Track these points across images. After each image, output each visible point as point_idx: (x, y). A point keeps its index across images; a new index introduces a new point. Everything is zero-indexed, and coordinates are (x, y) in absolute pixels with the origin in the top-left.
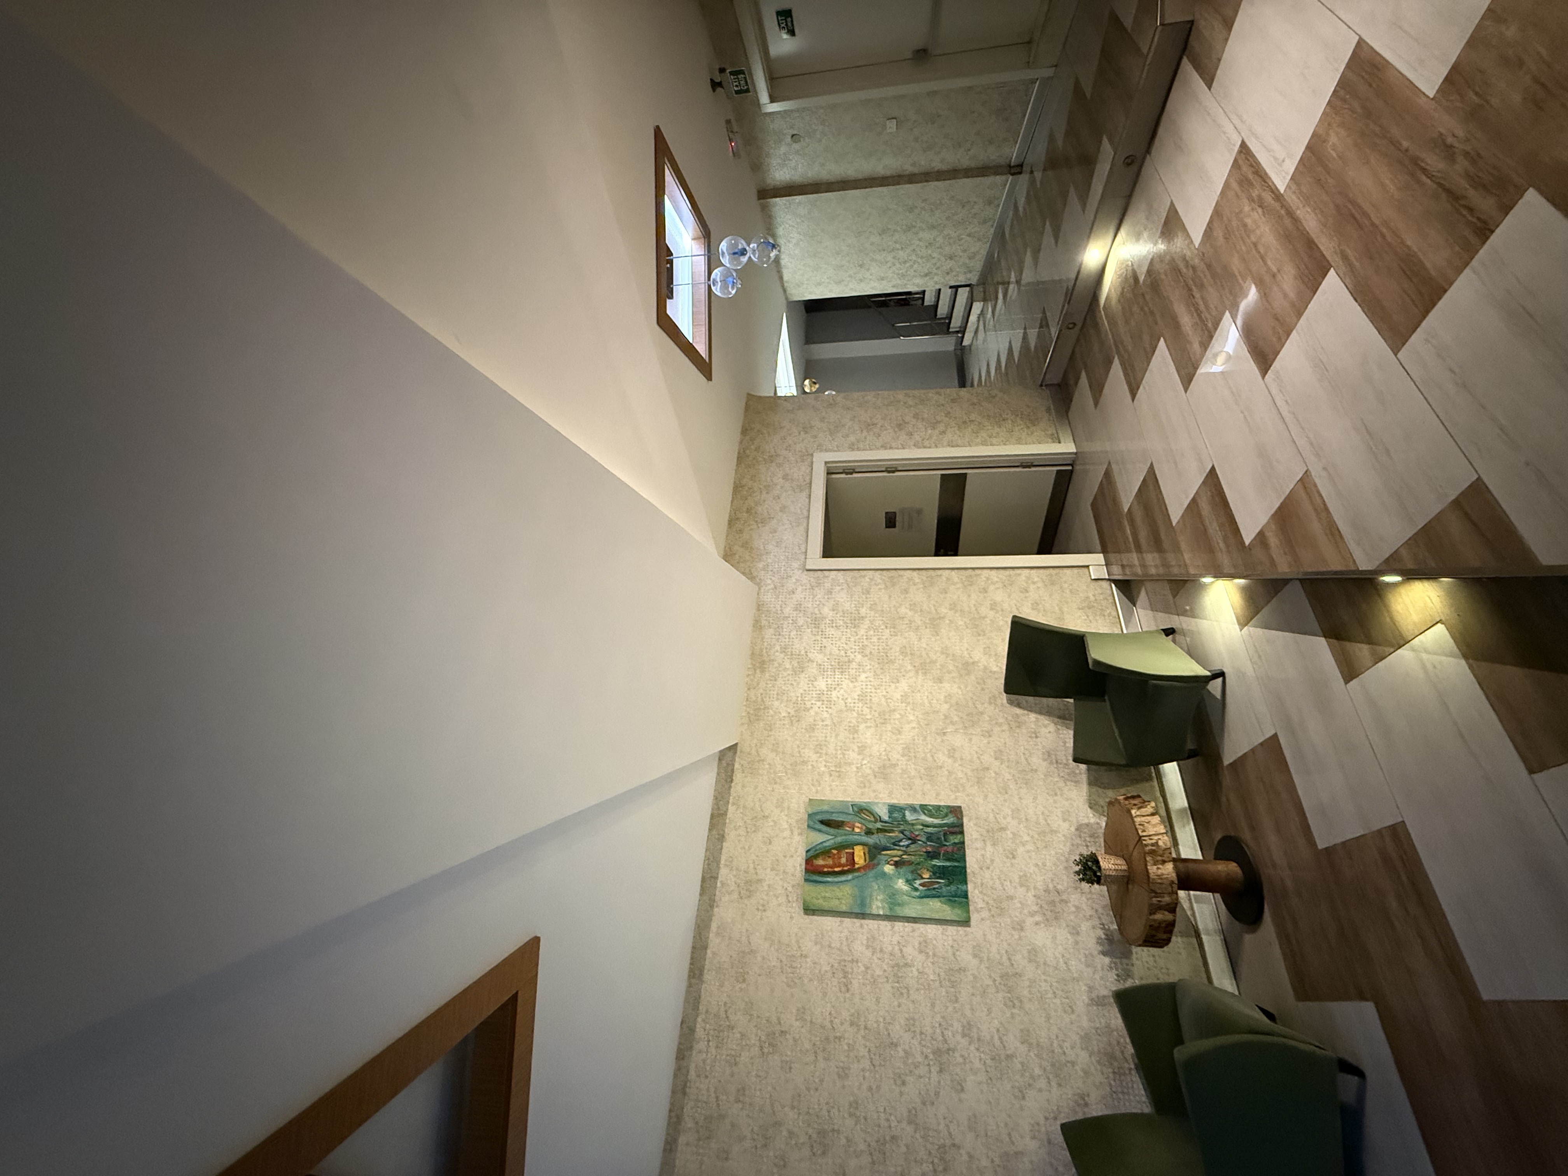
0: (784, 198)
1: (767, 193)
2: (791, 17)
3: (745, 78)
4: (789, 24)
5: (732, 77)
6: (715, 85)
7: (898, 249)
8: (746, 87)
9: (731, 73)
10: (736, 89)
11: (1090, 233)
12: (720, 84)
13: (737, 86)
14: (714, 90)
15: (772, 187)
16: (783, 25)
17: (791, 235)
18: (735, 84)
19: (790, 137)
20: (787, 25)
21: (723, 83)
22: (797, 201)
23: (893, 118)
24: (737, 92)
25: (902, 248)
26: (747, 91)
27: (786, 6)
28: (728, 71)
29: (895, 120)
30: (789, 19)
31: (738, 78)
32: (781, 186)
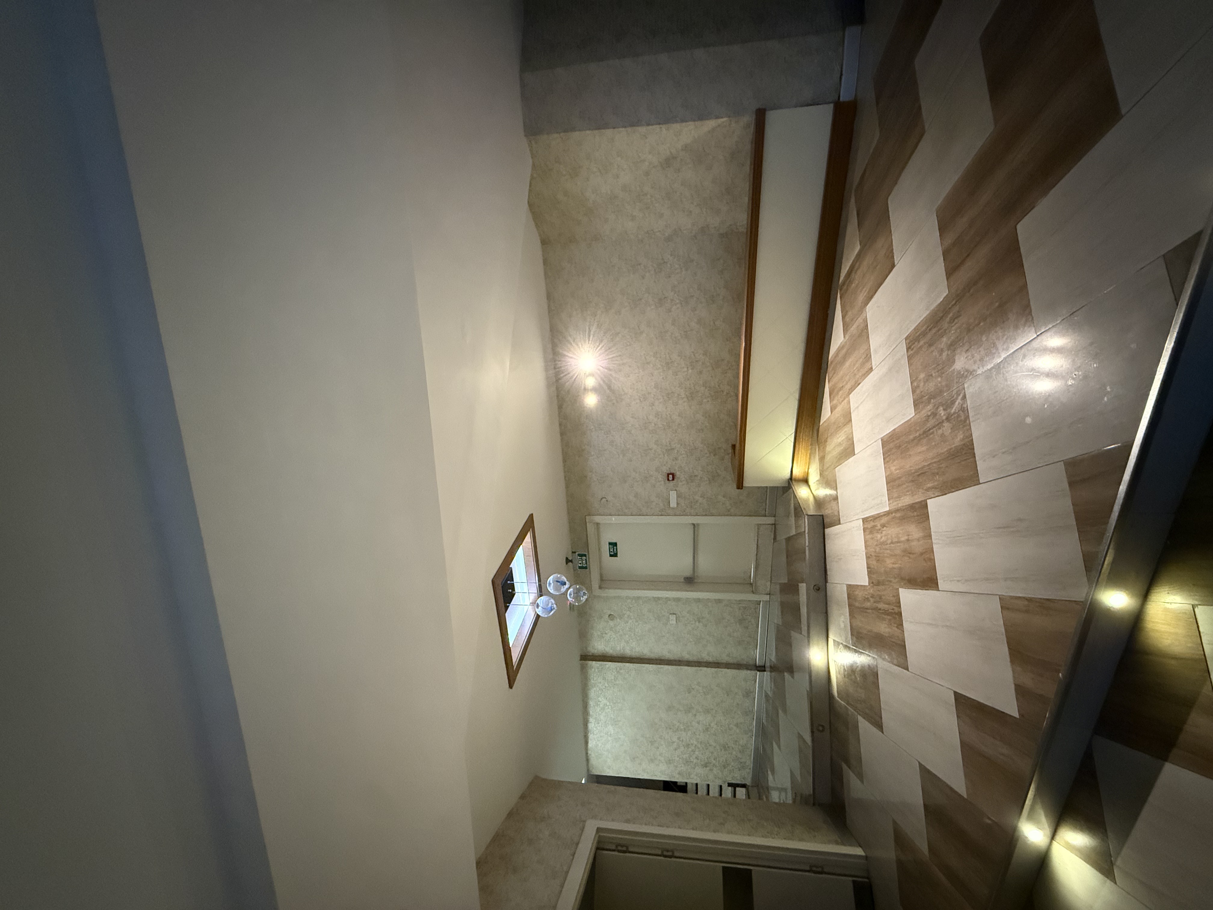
0: (598, 662)
1: (586, 657)
2: (616, 546)
3: (586, 560)
4: (615, 550)
5: (579, 557)
6: (568, 561)
7: (681, 730)
8: (585, 565)
9: (579, 555)
10: (579, 565)
11: (809, 641)
12: (571, 561)
13: (580, 564)
14: (567, 563)
15: (591, 654)
16: (611, 550)
17: (600, 699)
18: (580, 562)
19: (608, 616)
20: (613, 550)
21: (573, 561)
22: (607, 666)
23: (674, 614)
24: (580, 568)
25: (685, 729)
26: (586, 568)
27: (614, 541)
28: (577, 553)
29: (675, 615)
30: (615, 547)
31: (582, 559)
32: (597, 655)
